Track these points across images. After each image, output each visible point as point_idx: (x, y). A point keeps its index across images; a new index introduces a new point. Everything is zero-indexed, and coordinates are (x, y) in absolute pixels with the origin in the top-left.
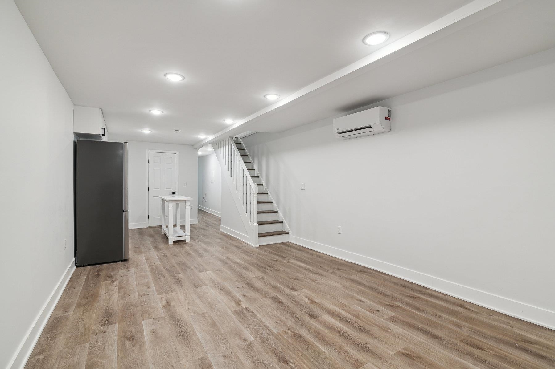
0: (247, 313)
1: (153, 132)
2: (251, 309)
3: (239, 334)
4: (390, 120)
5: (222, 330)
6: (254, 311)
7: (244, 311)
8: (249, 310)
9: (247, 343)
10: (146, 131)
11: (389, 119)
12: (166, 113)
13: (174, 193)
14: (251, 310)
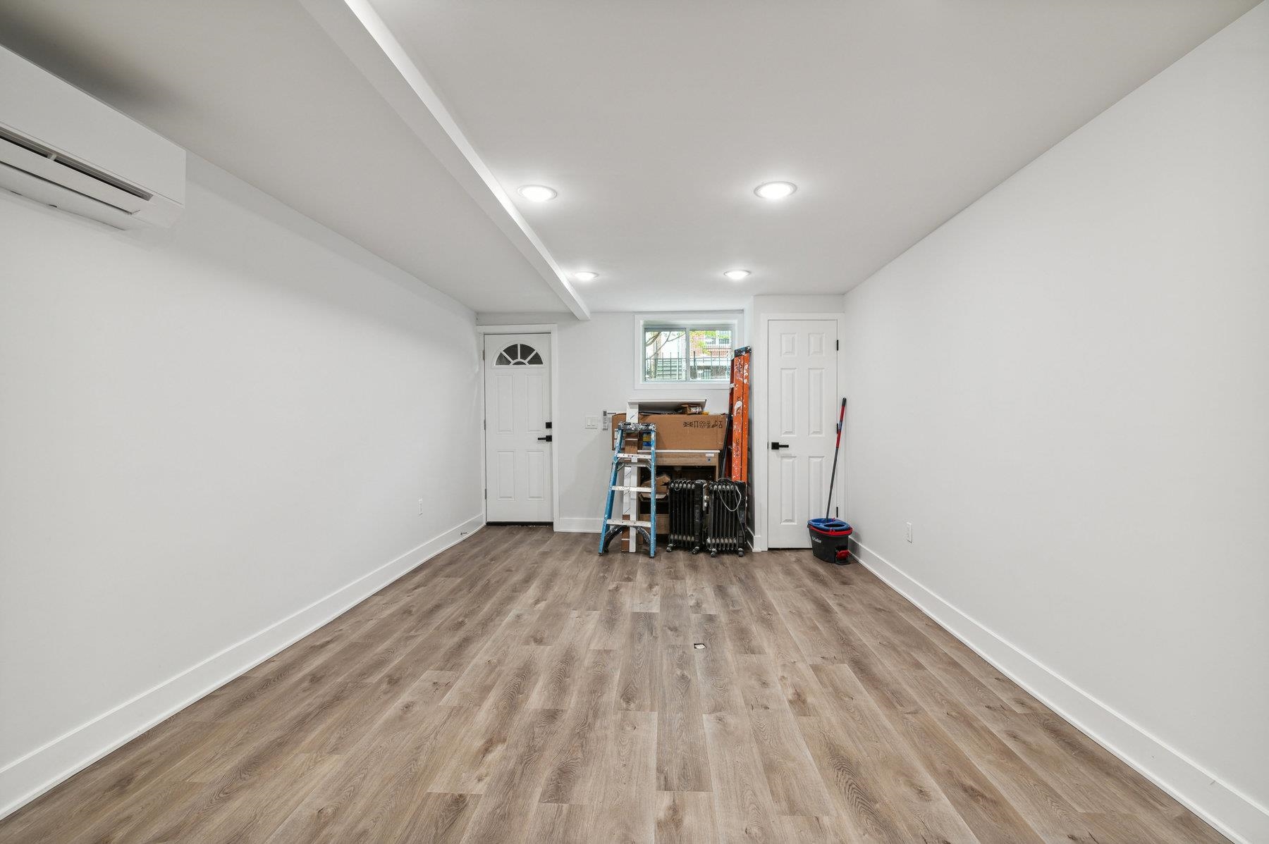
0: (674, 773)
2: (655, 781)
3: (724, 732)
5: (755, 750)
6: (653, 773)
7: (675, 782)
8: (662, 778)
9: (718, 714)
14: (658, 778)
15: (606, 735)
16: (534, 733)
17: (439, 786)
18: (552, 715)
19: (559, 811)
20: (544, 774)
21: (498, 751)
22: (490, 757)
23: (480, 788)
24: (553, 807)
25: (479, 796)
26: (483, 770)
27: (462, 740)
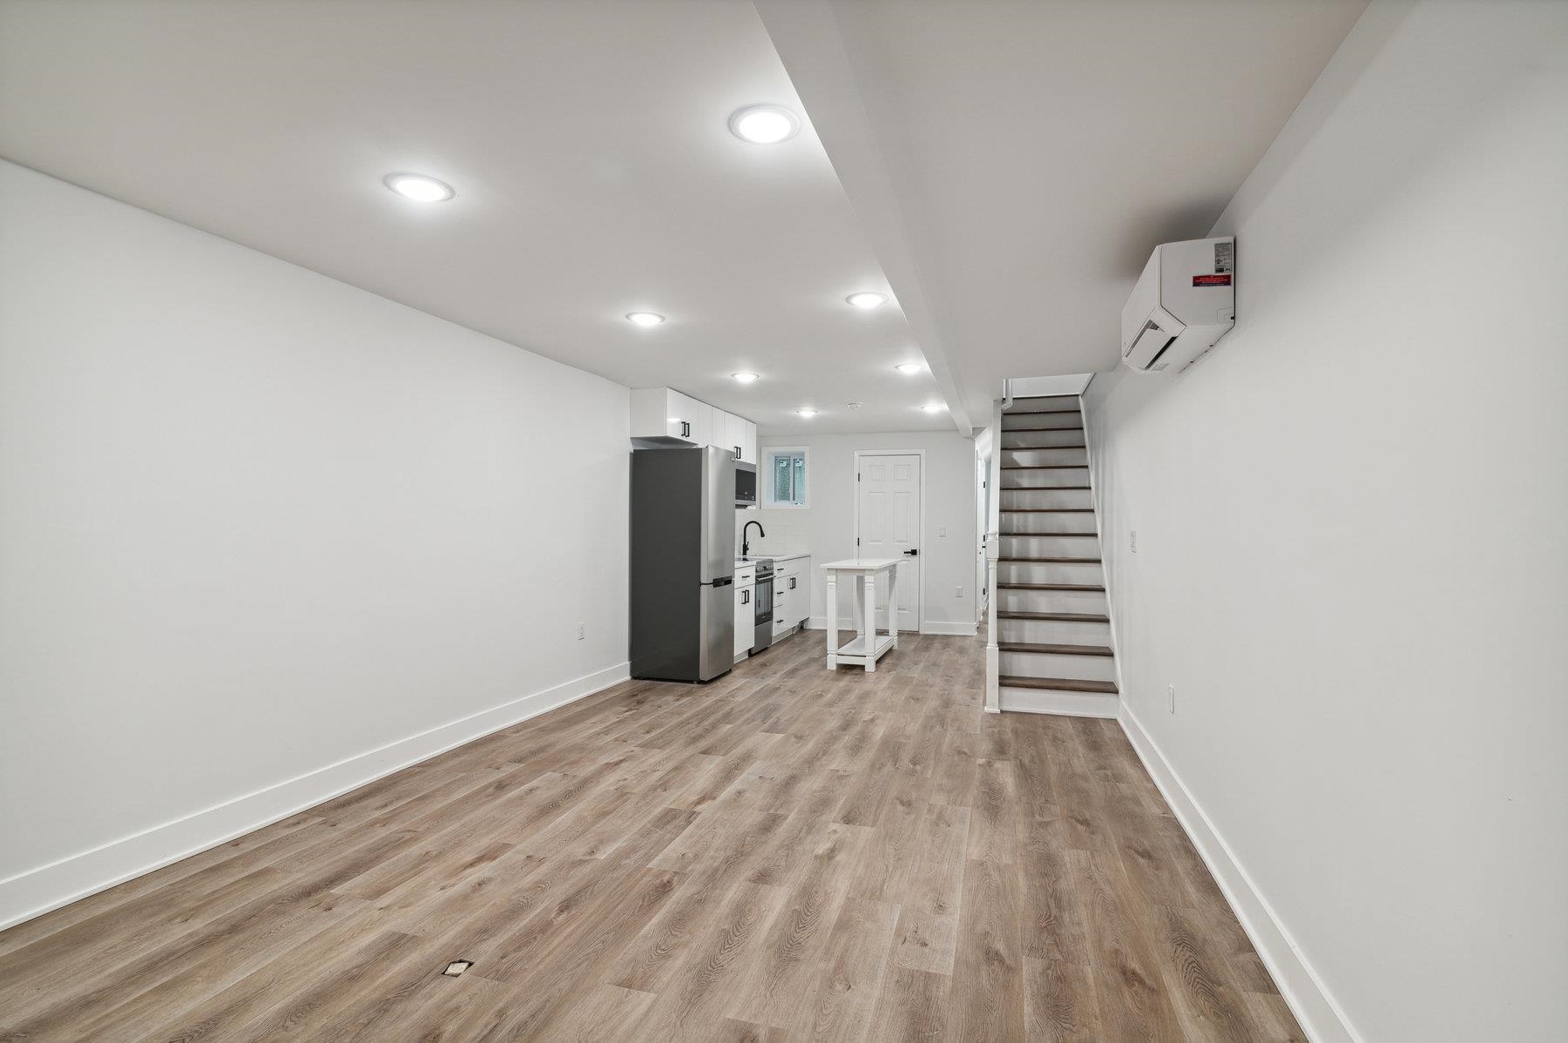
1: (821, 413)
4: (1228, 283)
10: (807, 413)
11: (1226, 281)
12: (763, 376)
13: (914, 552)
15: (715, 852)
16: (786, 861)
17: (866, 832)
18: (763, 877)
19: (776, 810)
20: (782, 831)
21: (822, 849)
22: (829, 845)
23: (833, 826)
24: (781, 812)
25: (833, 822)
26: (834, 837)
27: (859, 861)
